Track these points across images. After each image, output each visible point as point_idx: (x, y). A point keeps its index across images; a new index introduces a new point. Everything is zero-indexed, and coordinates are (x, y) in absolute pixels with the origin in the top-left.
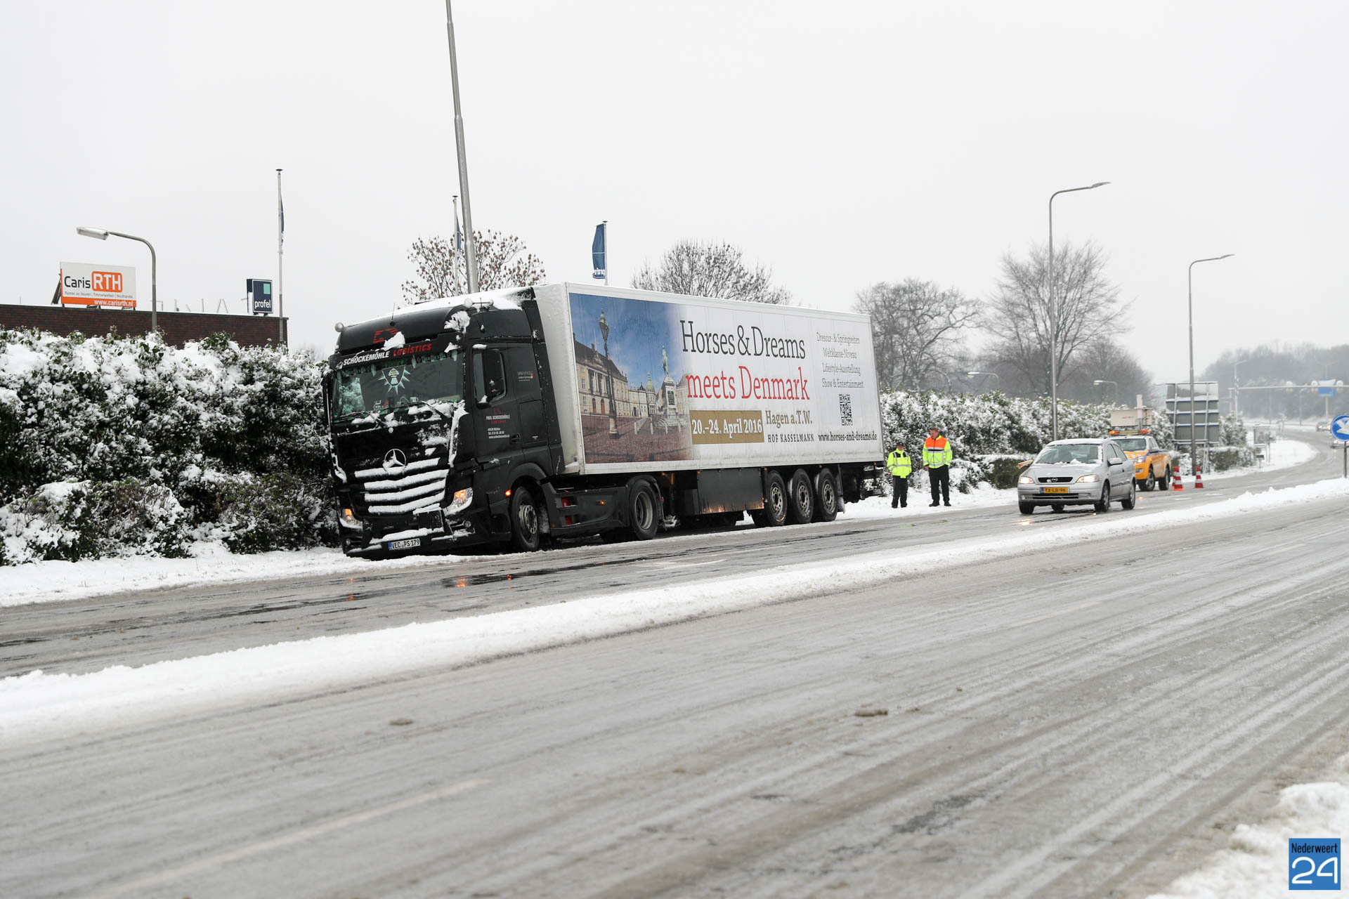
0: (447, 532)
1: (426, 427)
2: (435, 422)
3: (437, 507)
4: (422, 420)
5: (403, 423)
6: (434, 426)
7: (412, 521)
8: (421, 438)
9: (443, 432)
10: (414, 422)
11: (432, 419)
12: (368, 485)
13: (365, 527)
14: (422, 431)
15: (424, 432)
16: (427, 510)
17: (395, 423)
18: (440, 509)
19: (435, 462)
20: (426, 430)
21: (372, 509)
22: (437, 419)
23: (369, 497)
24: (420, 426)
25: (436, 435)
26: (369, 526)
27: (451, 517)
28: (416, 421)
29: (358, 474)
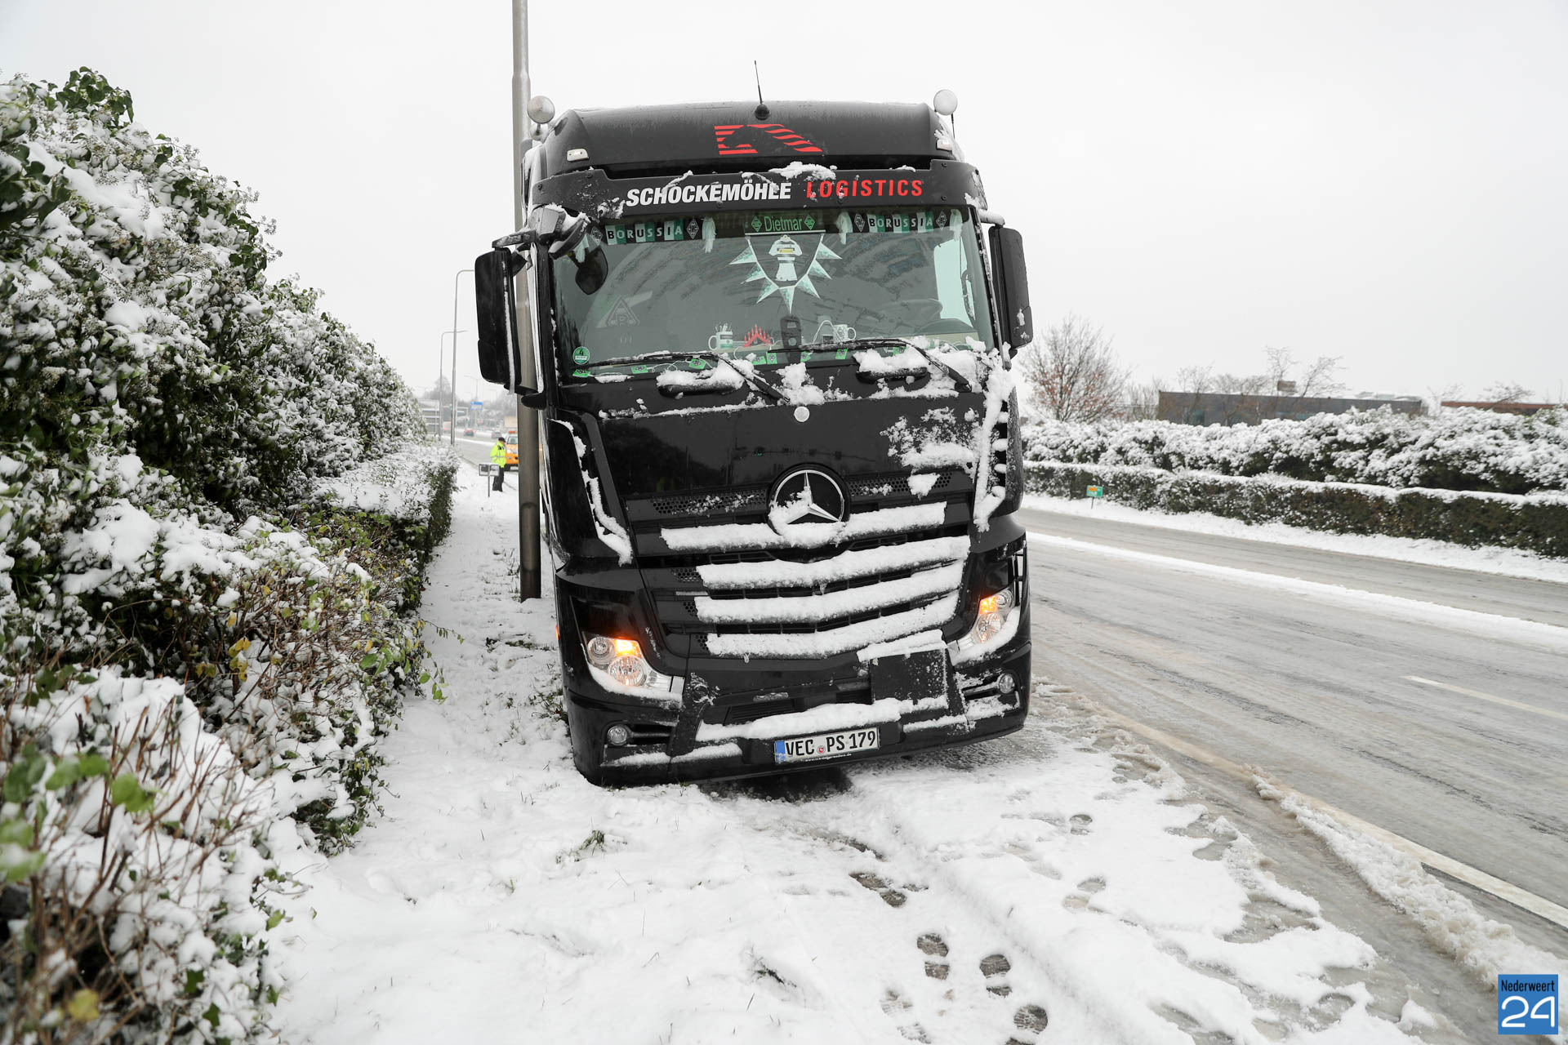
0: (955, 708)
1: (915, 411)
2: (939, 402)
3: (933, 641)
4: (901, 392)
5: (842, 397)
6: (937, 414)
7: (854, 678)
8: (898, 445)
9: (962, 431)
10: (877, 396)
11: (931, 390)
12: (710, 574)
13: (690, 695)
14: (902, 424)
15: (909, 427)
16: (905, 648)
17: (815, 395)
18: (942, 646)
19: (934, 514)
20: (915, 423)
21: (717, 644)
22: (946, 393)
23: (708, 609)
24: (896, 408)
25: (944, 437)
26: (708, 692)
27: (971, 669)
28: (884, 393)
29: (677, 539)
